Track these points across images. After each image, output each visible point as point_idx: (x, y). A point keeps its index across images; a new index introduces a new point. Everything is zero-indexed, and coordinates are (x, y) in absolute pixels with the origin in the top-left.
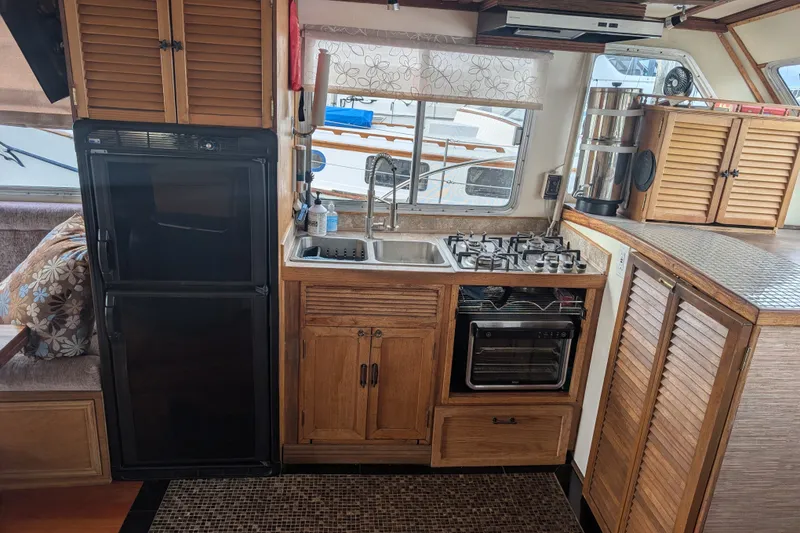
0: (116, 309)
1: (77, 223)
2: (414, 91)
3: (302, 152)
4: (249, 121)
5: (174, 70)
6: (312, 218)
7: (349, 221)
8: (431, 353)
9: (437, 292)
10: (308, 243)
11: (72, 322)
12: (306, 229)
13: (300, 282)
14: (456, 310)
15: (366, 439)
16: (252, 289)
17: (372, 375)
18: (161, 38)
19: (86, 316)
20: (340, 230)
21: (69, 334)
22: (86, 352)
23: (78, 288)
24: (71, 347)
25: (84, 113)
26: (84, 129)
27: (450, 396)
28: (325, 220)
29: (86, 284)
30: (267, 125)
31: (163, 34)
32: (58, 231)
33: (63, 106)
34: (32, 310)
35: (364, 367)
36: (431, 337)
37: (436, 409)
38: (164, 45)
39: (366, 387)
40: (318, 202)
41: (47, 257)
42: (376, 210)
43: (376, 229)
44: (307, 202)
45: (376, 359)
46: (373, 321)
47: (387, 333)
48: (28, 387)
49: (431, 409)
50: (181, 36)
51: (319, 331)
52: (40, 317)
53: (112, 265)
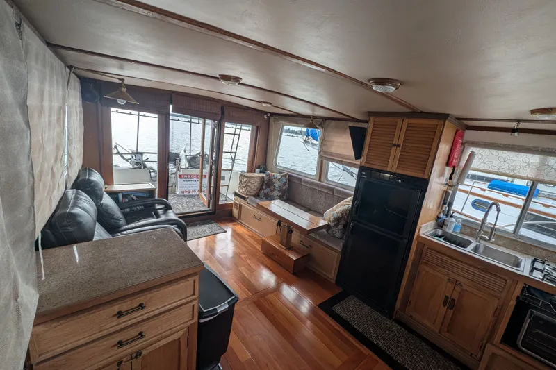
0: (353, 227)
1: (351, 198)
2: (529, 176)
3: (449, 193)
4: (419, 175)
5: (395, 153)
6: (446, 223)
7: (469, 230)
8: (492, 312)
9: (506, 281)
10: (440, 232)
11: (341, 227)
12: (442, 227)
13: (424, 245)
14: (518, 297)
15: (439, 332)
16: (402, 239)
17: (450, 303)
18: (394, 143)
19: (345, 226)
20: (461, 233)
21: (338, 230)
22: (341, 238)
23: (345, 217)
24: (338, 234)
25: (363, 165)
26: (362, 169)
27: (500, 343)
28: (453, 226)
29: (348, 216)
30: (426, 177)
31: (395, 142)
32: (347, 200)
33: (358, 162)
34: (332, 219)
35: (447, 297)
36: (495, 304)
37: (488, 344)
38: (394, 145)
39: (446, 307)
40: (452, 216)
41: (342, 205)
42: (485, 229)
43: (482, 238)
44: (447, 216)
45: (455, 296)
46: (458, 278)
47: (465, 287)
48: (323, 241)
49: (484, 342)
50: (401, 143)
51: (427, 269)
52: (333, 221)
53: (356, 213)
